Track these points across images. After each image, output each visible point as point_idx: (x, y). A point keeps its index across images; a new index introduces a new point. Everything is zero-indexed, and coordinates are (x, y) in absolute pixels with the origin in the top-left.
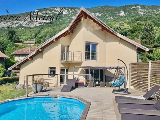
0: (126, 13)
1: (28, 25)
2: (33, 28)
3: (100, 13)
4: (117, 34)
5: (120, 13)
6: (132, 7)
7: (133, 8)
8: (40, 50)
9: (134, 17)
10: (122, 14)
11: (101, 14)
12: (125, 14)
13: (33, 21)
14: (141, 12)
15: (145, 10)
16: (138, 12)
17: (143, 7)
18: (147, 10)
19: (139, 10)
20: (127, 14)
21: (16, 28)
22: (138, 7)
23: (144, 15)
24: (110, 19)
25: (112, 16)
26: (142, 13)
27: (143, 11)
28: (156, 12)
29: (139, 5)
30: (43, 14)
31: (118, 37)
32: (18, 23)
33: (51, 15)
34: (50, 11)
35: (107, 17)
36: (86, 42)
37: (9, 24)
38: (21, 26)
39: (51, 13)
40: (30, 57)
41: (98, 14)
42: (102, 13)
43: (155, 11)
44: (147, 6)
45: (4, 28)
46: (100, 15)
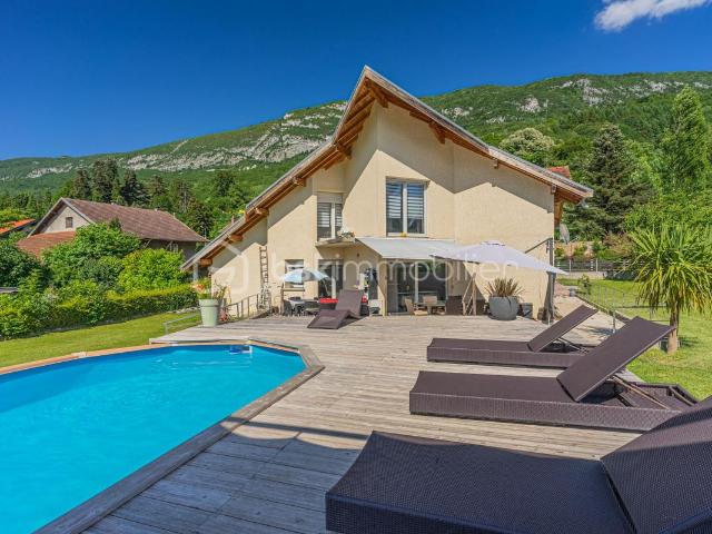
0: (544, 101)
1: (267, 155)
2: (280, 164)
3: (465, 109)
4: (486, 148)
5: (525, 103)
6: (561, 85)
7: (565, 85)
8: (258, 212)
9: (570, 114)
10: (533, 105)
11: (468, 110)
12: (541, 106)
13: (280, 144)
14: (592, 97)
15: (604, 91)
16: (581, 98)
17: (598, 81)
18: (610, 88)
19: (586, 90)
20: (545, 105)
21: (237, 166)
22: (582, 81)
23: (601, 105)
24: (497, 123)
25: (501, 113)
26: (596, 100)
27: (599, 92)
28: (640, 93)
29: (583, 76)
30: (306, 123)
31: (492, 158)
32: (240, 154)
33: (327, 124)
34: (323, 113)
35: (485, 118)
36: (387, 178)
37: (220, 157)
38: (250, 160)
39: (324, 120)
40: (234, 234)
41: (458, 111)
42: (471, 108)
43: (637, 88)
44: (611, 77)
45: (207, 168)
46: (466, 113)
